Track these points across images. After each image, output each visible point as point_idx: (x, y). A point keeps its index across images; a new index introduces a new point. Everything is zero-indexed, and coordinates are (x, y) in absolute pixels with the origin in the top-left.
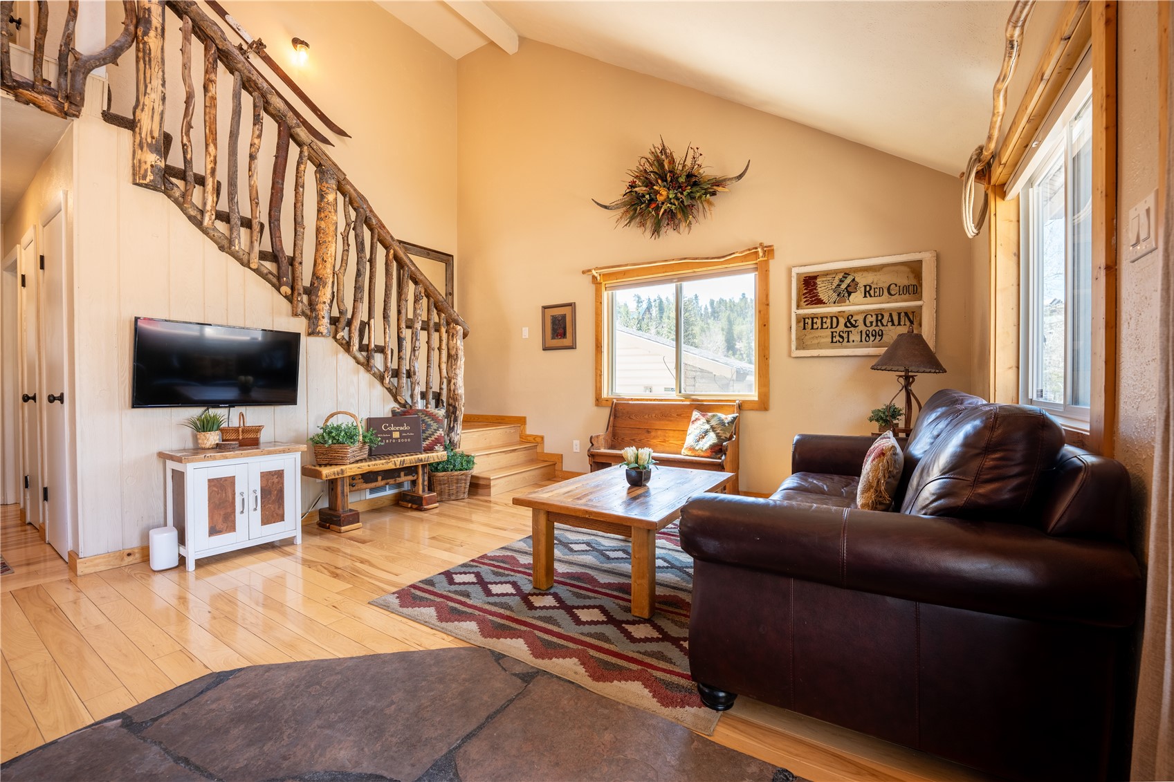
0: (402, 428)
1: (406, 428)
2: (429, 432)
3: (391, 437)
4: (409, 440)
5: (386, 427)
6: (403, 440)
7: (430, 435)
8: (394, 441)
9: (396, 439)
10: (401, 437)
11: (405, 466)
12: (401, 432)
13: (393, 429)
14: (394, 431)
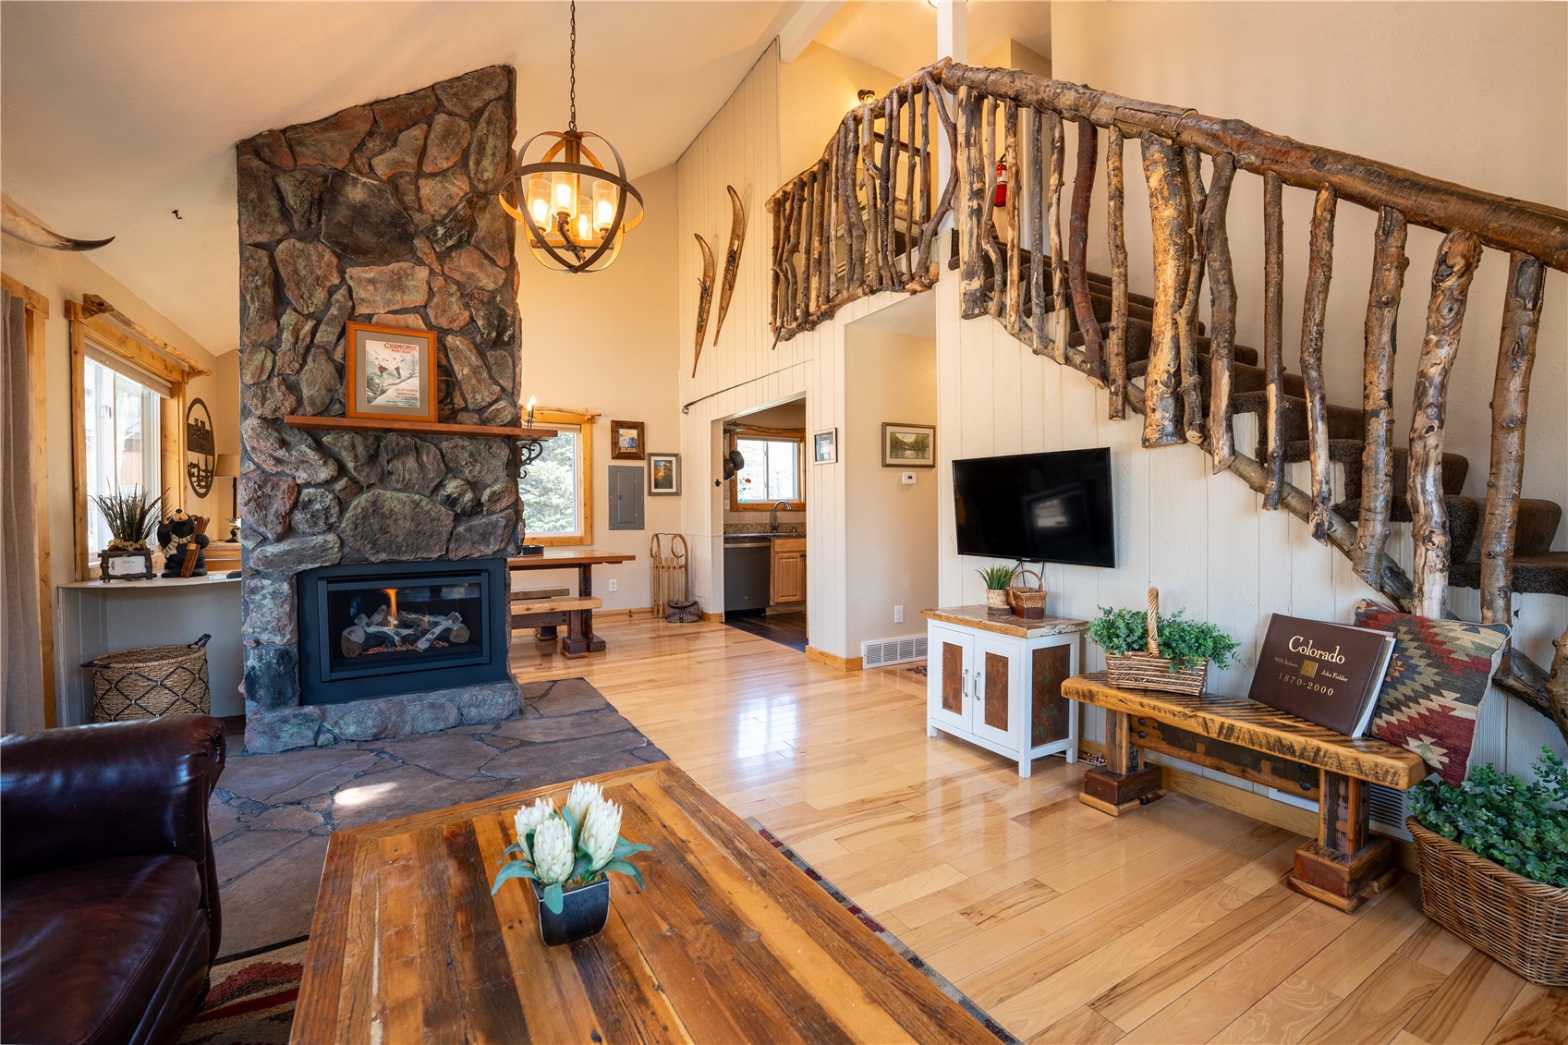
0: (1327, 657)
1: (1336, 658)
2: (1405, 690)
3: (1296, 672)
4: (1331, 692)
5: (1296, 644)
6: (1317, 688)
7: (1408, 698)
8: (1299, 682)
9: (1307, 679)
10: (1319, 679)
11: (1233, 741)
12: (1324, 665)
13: (1308, 652)
14: (1309, 658)
